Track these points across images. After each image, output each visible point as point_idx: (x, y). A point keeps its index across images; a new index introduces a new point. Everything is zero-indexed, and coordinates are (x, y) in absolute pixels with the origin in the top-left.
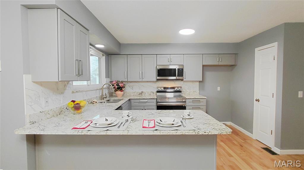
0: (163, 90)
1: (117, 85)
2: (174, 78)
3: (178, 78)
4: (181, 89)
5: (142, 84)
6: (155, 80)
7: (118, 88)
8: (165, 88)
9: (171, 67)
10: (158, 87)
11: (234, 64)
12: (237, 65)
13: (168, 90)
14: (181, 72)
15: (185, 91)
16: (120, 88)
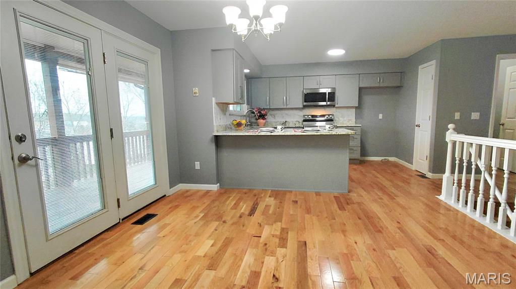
0: (311, 118)
1: (259, 112)
2: (324, 103)
3: (329, 103)
4: (333, 117)
5: (287, 112)
6: (301, 106)
7: (260, 116)
8: (313, 116)
9: (322, 91)
10: (304, 116)
11: (399, 85)
12: (402, 87)
13: (318, 119)
14: (332, 97)
15: (337, 119)
16: (262, 116)
